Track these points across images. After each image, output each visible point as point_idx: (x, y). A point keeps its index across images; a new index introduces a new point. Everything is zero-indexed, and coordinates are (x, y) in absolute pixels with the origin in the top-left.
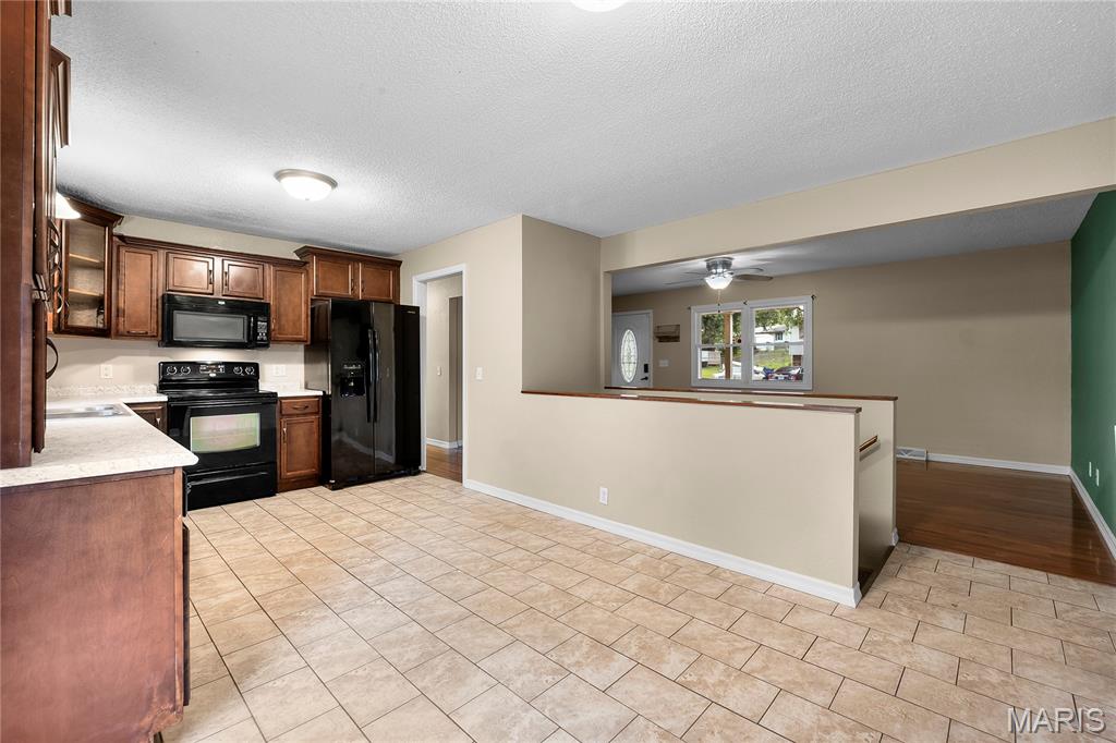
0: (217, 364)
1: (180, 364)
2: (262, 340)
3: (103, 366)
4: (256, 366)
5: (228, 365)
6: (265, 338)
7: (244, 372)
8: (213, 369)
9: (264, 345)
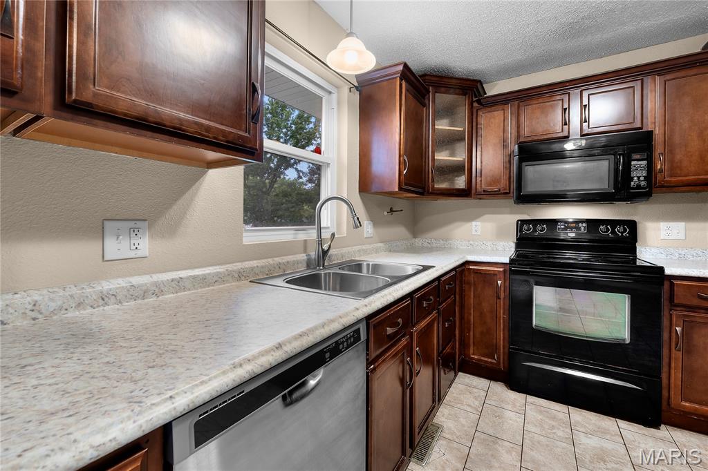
0: (578, 222)
1: (536, 222)
2: (639, 187)
3: (474, 223)
4: (632, 225)
5: (593, 224)
6: (643, 184)
7: (613, 232)
8: (571, 228)
9: (642, 195)
